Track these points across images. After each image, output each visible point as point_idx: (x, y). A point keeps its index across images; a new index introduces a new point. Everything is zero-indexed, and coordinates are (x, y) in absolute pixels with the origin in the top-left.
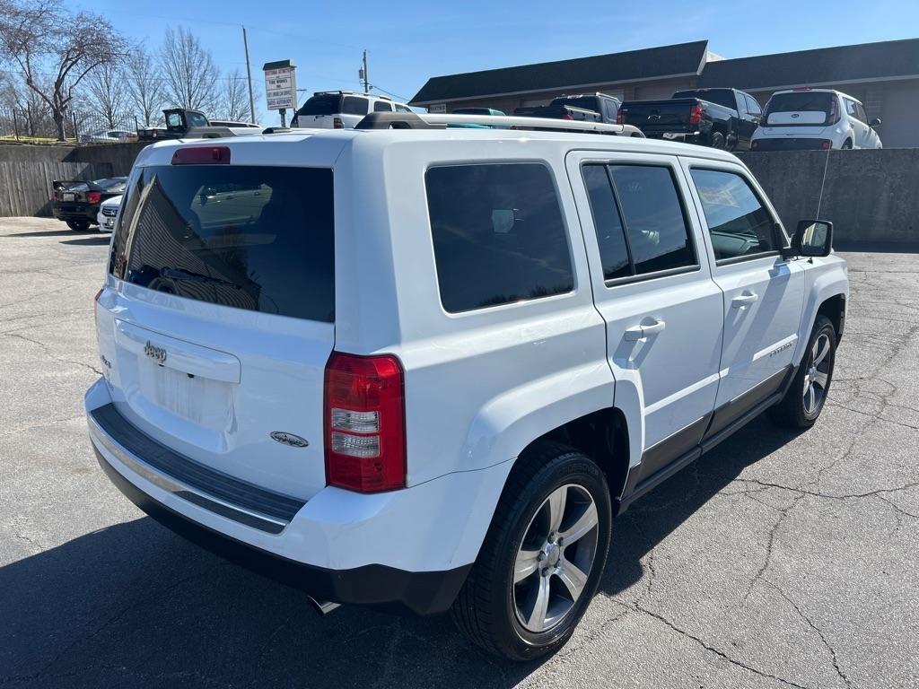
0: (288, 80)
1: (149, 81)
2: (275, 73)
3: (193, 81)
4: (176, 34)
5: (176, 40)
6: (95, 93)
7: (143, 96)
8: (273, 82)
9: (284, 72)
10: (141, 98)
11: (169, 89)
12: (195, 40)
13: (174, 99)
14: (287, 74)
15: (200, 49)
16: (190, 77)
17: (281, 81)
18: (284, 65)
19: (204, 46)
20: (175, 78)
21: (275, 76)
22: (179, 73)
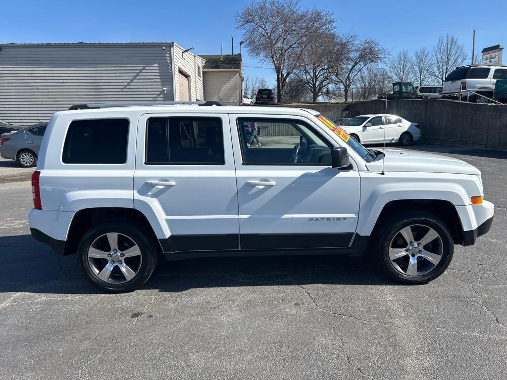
0: (497, 57)
1: (425, 65)
2: (489, 54)
3: (450, 63)
4: (445, 38)
5: (444, 41)
6: (396, 74)
7: (421, 74)
8: (487, 59)
9: (495, 52)
10: (419, 75)
11: (435, 69)
12: (455, 40)
13: (436, 74)
14: (497, 53)
15: (457, 44)
16: (448, 61)
17: (492, 58)
18: (496, 48)
19: (459, 43)
20: (439, 62)
21: (489, 55)
22: (442, 59)
